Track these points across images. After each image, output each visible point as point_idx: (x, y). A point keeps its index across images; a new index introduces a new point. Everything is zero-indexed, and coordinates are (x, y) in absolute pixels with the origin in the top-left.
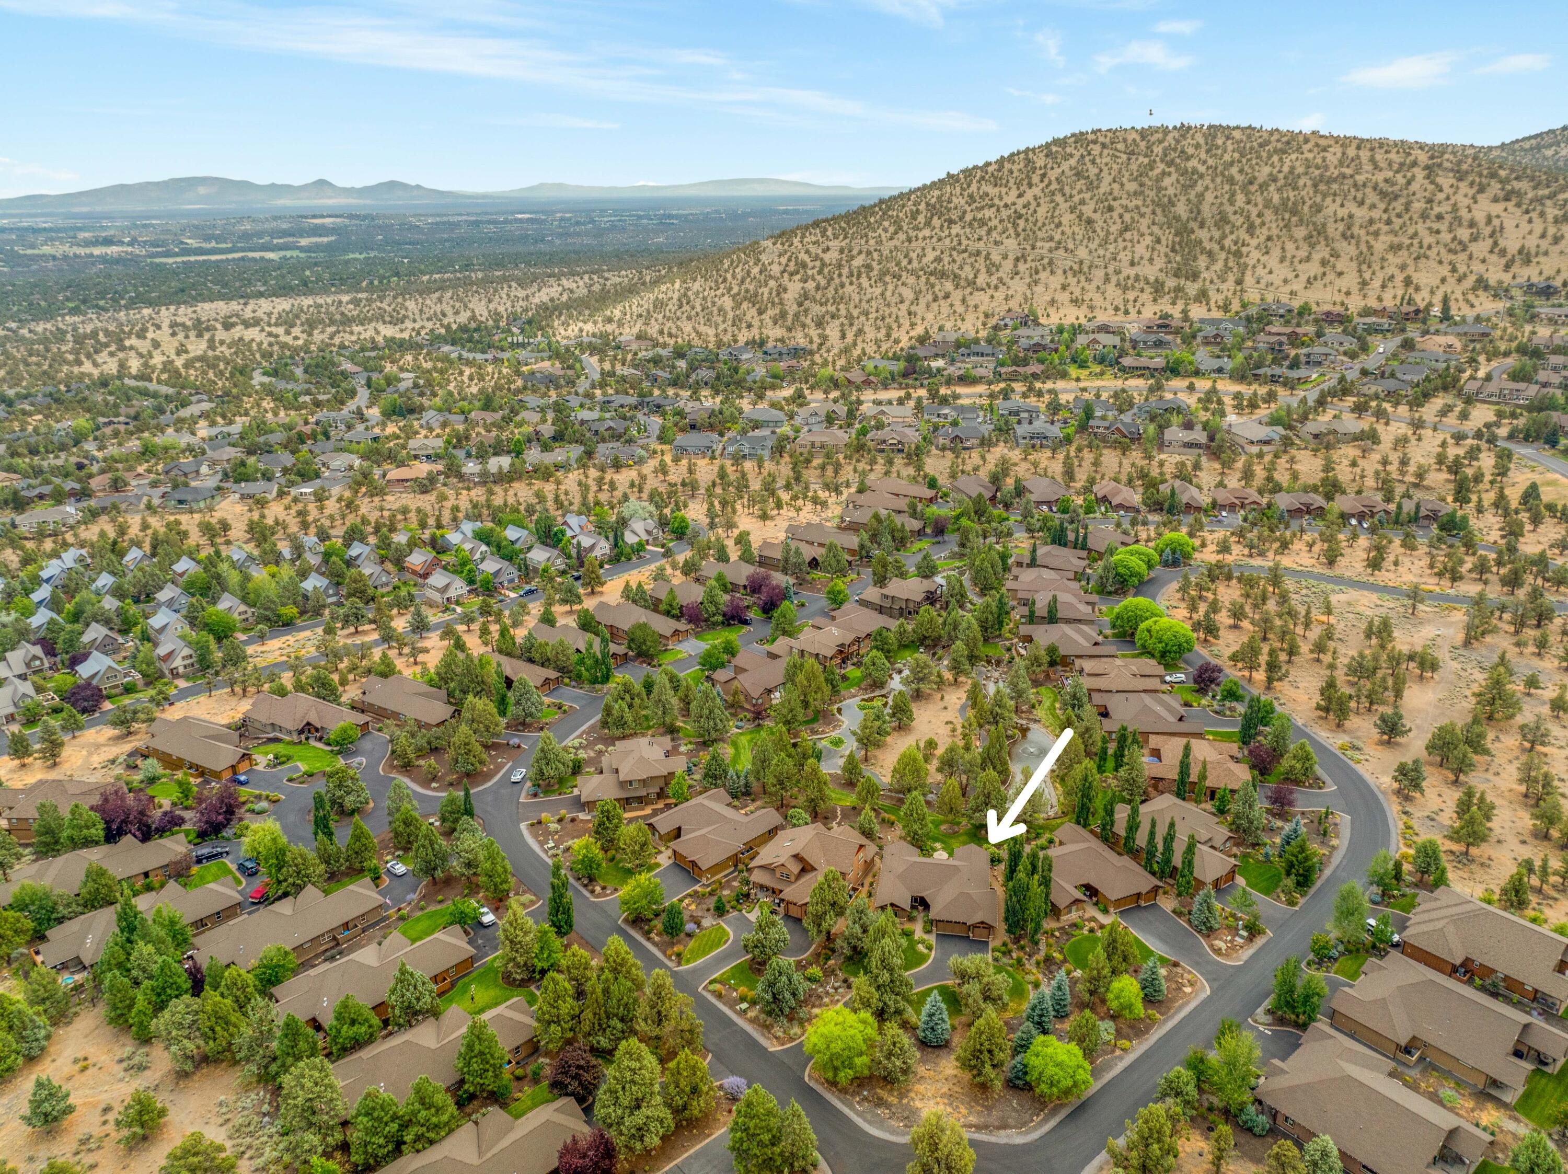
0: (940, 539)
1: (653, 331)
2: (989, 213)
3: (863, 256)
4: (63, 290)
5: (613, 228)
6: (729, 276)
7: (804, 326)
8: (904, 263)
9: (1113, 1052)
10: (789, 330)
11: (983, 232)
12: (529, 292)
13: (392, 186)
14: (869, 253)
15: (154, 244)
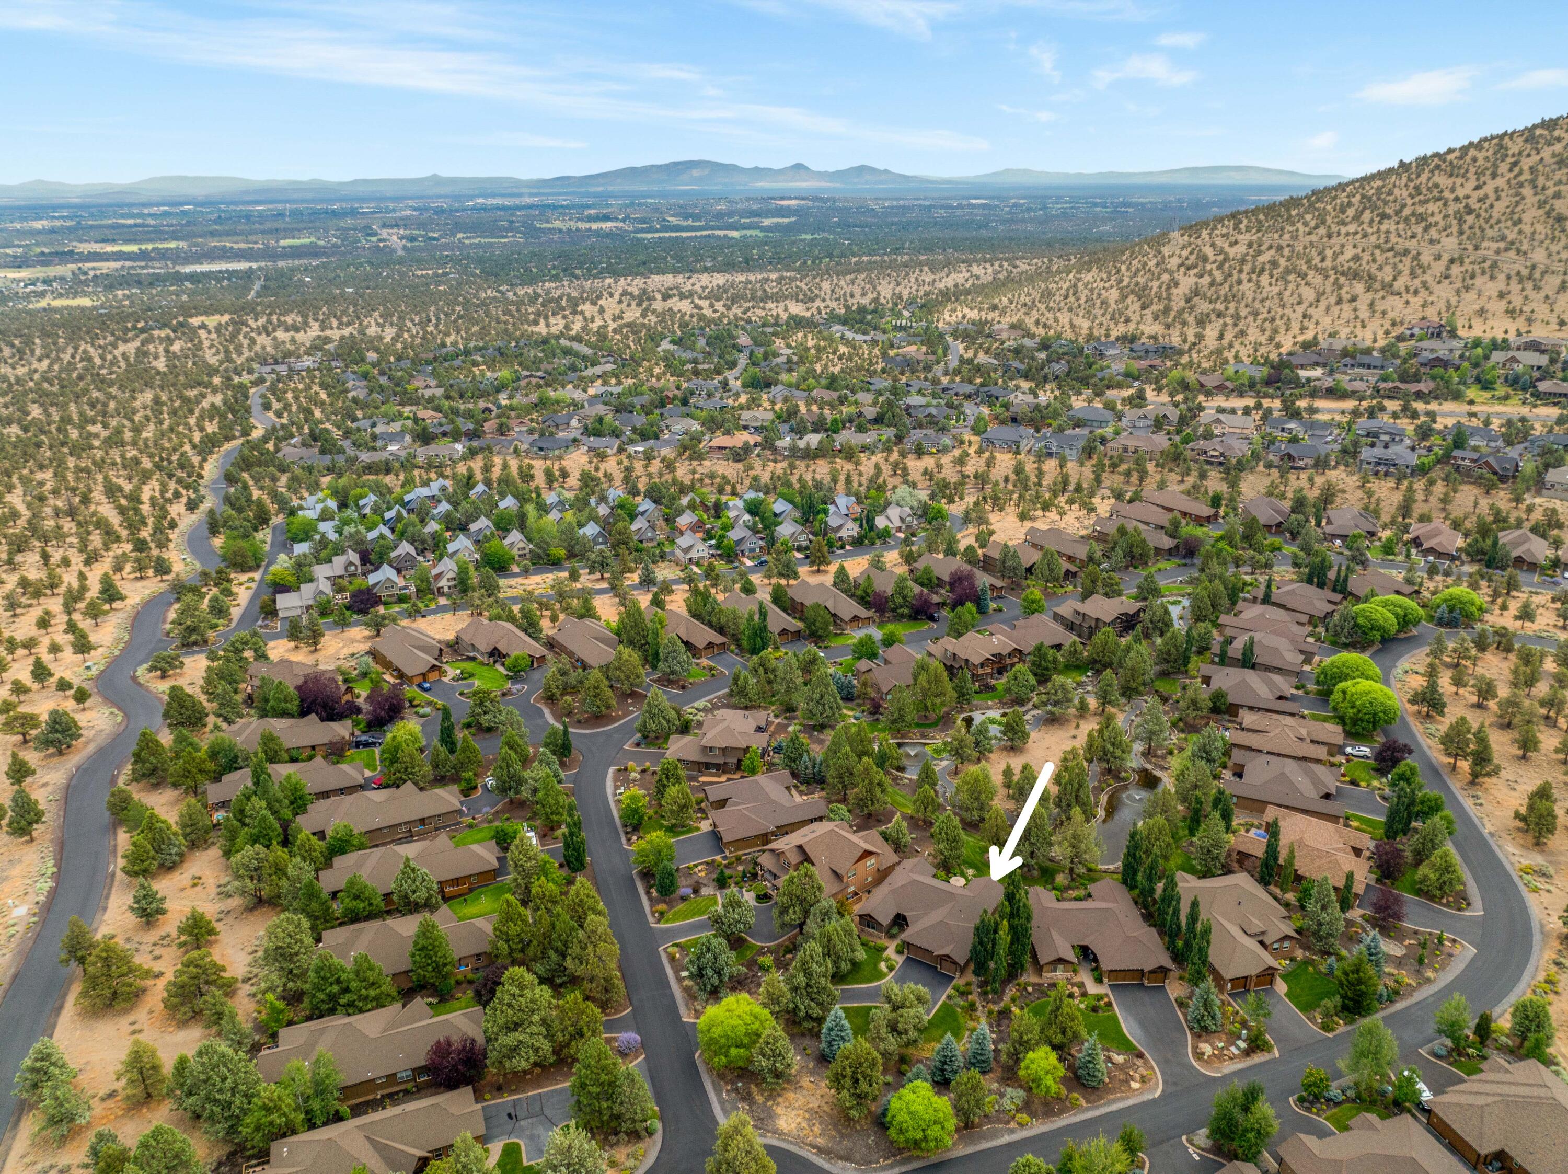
0: (1188, 561)
1: (1029, 322)
2: (1432, 207)
3: (1272, 252)
4: (555, 259)
5: (1065, 215)
6: (1123, 268)
7: (1184, 323)
8: (1316, 260)
9: (1008, 1122)
10: (1168, 327)
11: (1419, 229)
12: (937, 277)
13: (862, 170)
14: (1280, 248)
15: (642, 221)
